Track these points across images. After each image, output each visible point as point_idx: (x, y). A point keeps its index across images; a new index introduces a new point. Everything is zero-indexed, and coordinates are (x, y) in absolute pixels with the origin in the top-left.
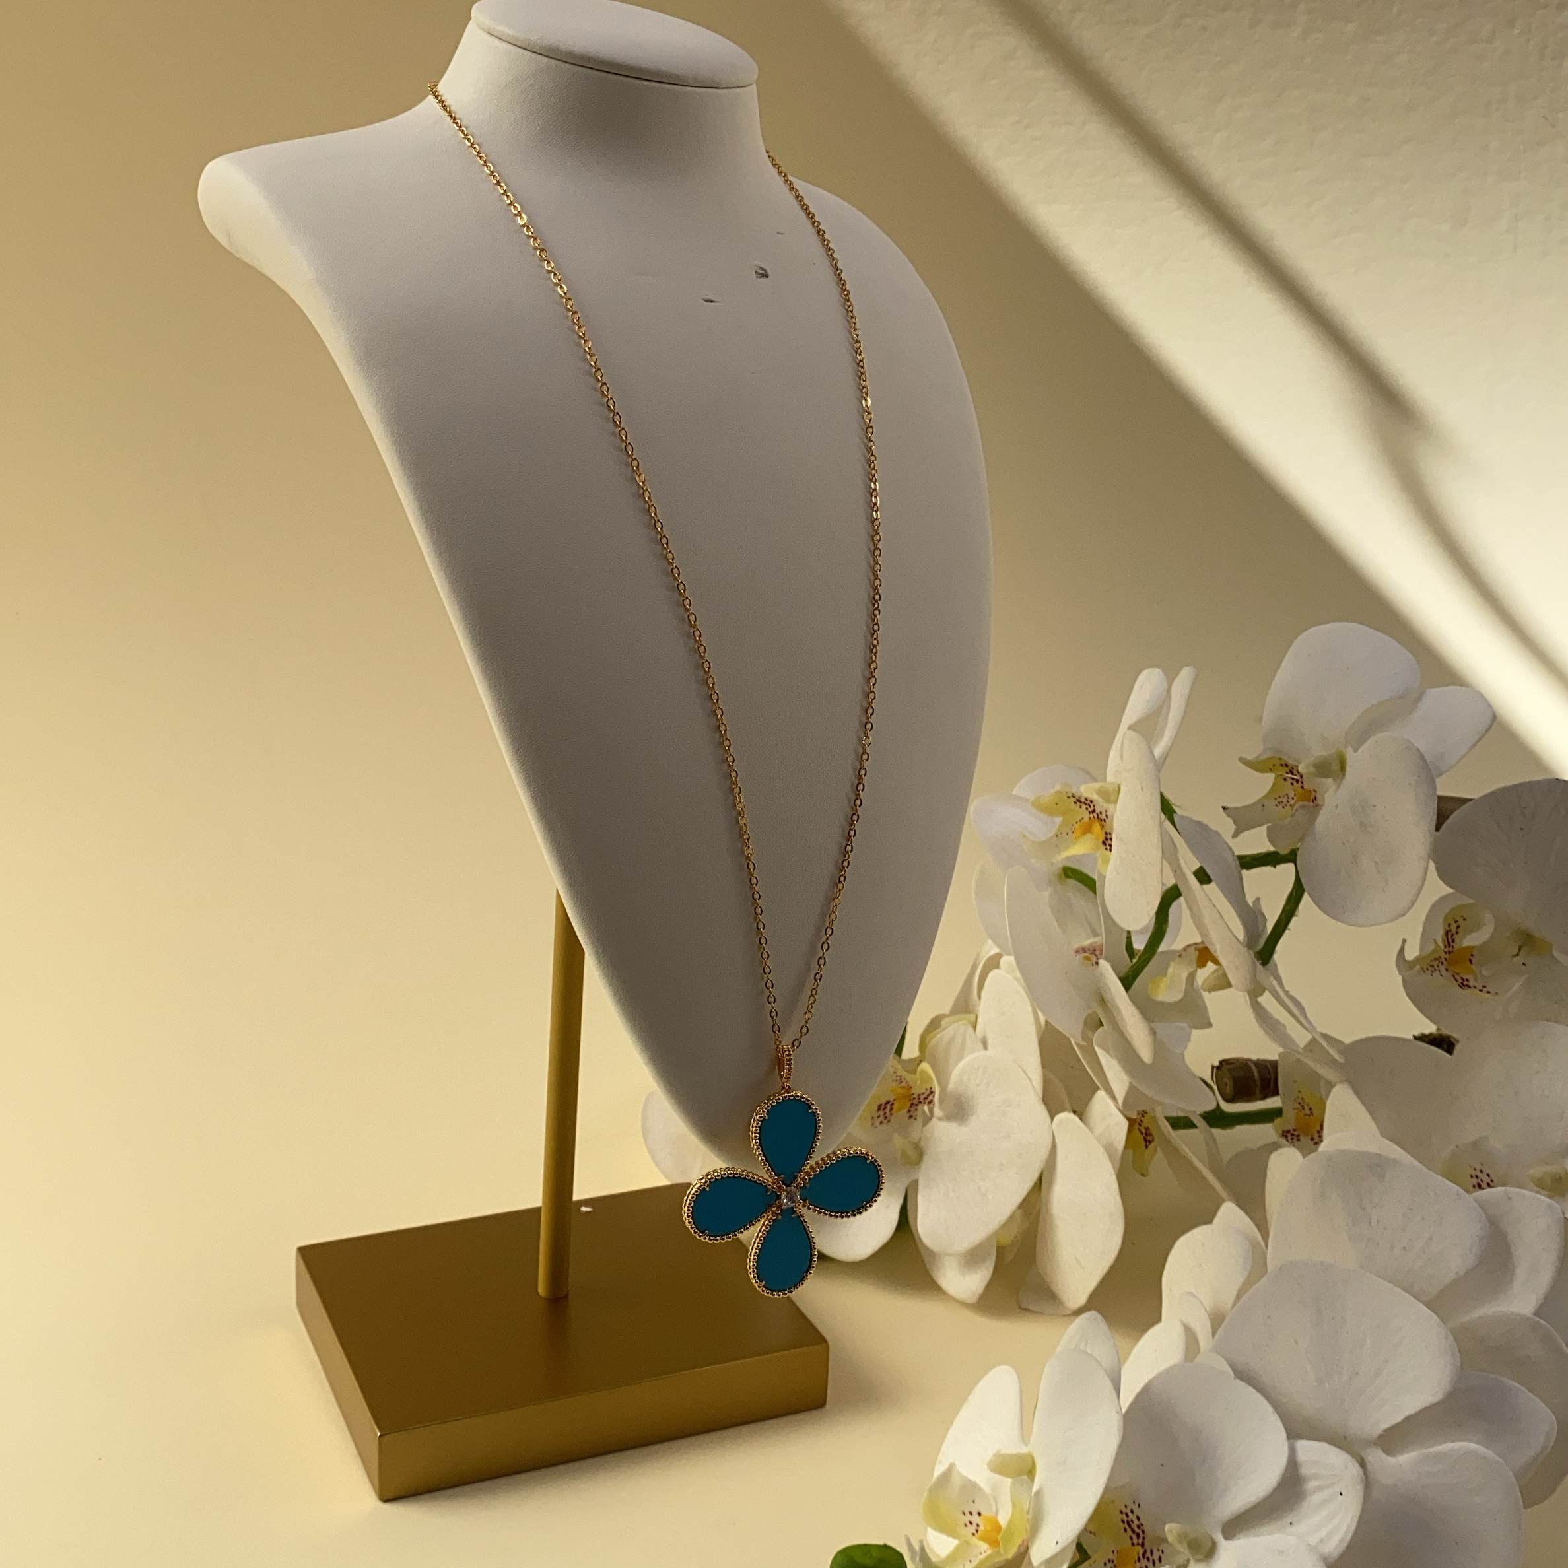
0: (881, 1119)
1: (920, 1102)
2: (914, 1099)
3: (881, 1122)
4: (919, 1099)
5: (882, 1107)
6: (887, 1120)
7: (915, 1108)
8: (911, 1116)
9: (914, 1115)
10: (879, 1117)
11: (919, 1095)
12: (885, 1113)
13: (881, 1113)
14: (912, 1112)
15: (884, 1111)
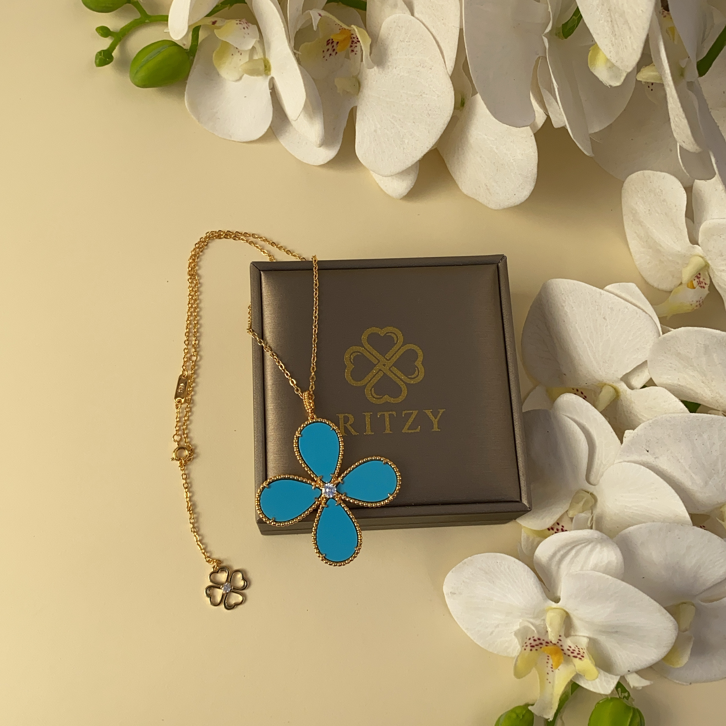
0: (330, 51)
3: (330, 55)
5: (331, 41)
6: (335, 52)
8: (353, 51)
10: (328, 50)
12: (333, 47)
13: (330, 46)
14: (353, 47)
15: (333, 45)
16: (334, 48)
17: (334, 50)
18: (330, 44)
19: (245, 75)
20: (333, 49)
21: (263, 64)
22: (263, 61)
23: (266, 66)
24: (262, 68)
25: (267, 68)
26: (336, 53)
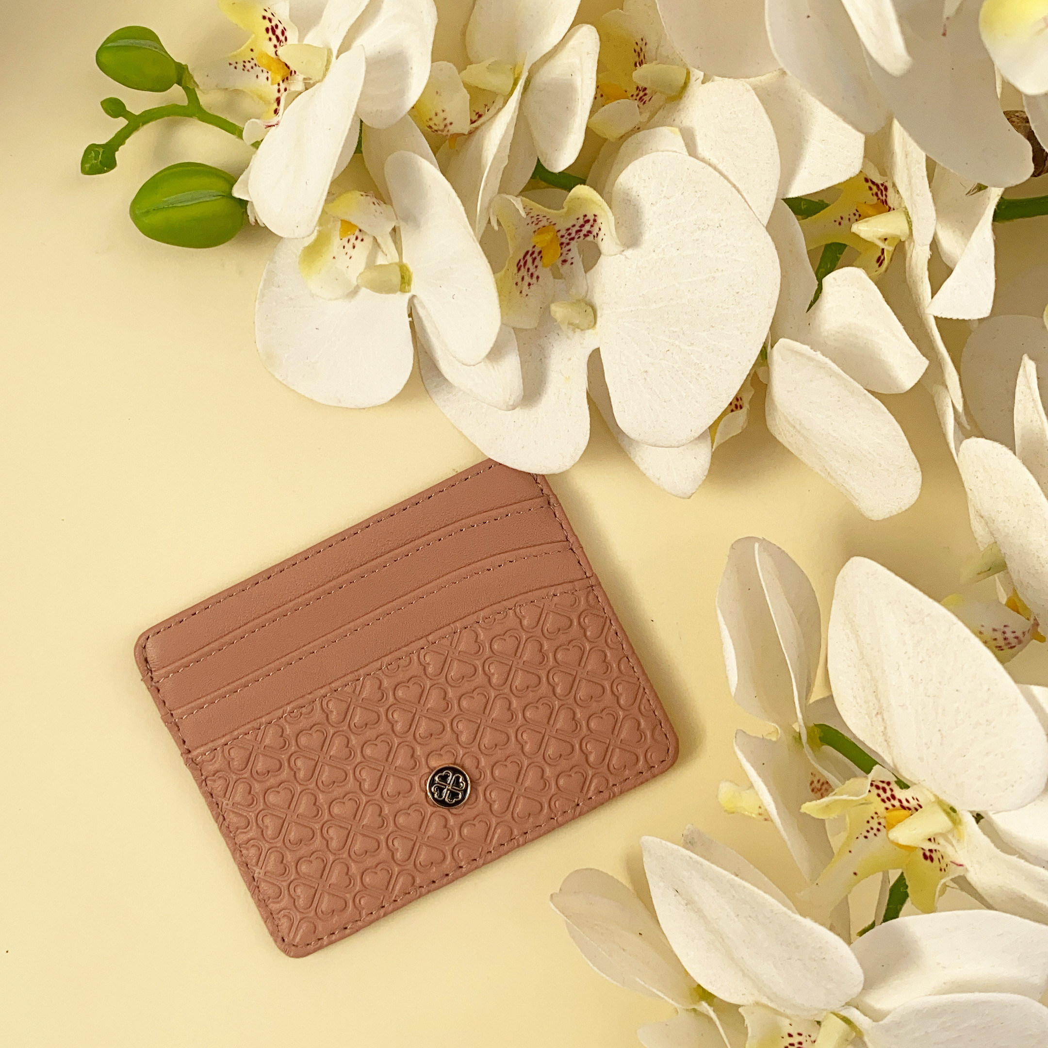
1: (573, 239)
2: (562, 236)
4: (570, 234)
5: (522, 263)
6: (535, 276)
7: (568, 248)
8: (565, 261)
9: (569, 257)
11: (568, 229)
13: (523, 271)
14: (564, 254)
15: (526, 267)
16: (531, 270)
17: (532, 275)
18: (522, 267)
19: (364, 291)
20: (530, 273)
21: (399, 273)
22: (398, 269)
23: (403, 277)
24: (396, 279)
25: (405, 280)
26: (538, 277)
